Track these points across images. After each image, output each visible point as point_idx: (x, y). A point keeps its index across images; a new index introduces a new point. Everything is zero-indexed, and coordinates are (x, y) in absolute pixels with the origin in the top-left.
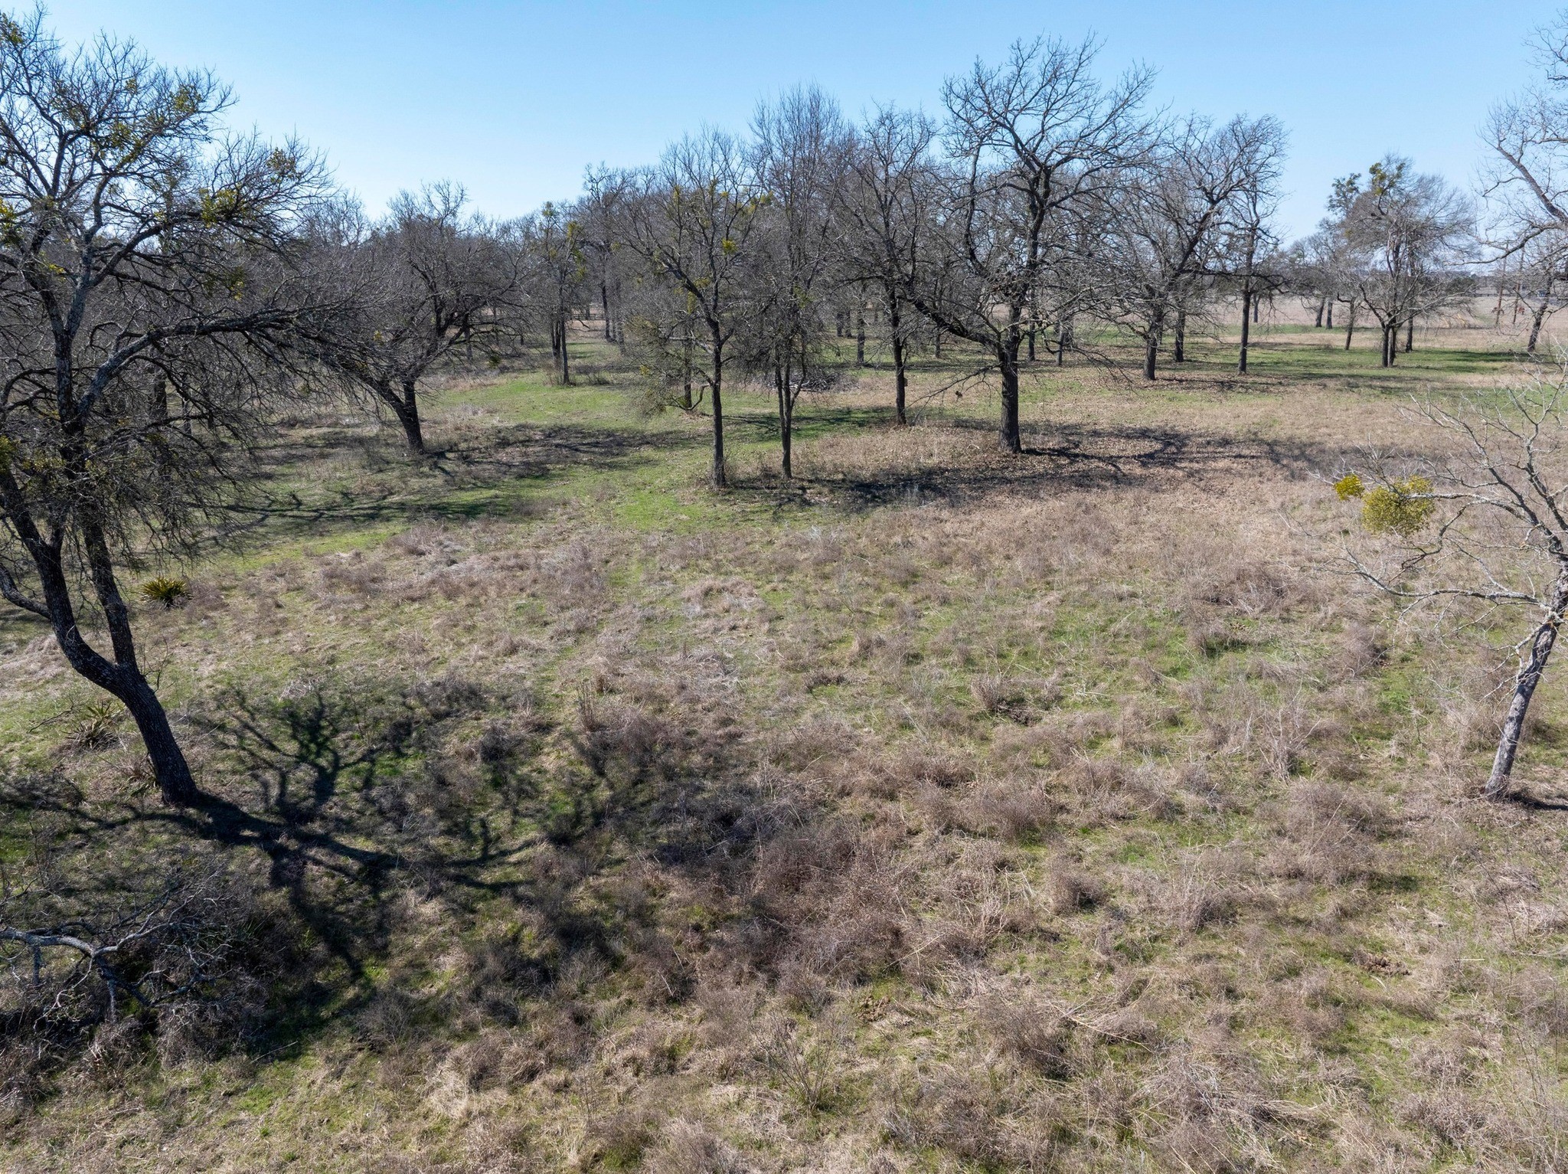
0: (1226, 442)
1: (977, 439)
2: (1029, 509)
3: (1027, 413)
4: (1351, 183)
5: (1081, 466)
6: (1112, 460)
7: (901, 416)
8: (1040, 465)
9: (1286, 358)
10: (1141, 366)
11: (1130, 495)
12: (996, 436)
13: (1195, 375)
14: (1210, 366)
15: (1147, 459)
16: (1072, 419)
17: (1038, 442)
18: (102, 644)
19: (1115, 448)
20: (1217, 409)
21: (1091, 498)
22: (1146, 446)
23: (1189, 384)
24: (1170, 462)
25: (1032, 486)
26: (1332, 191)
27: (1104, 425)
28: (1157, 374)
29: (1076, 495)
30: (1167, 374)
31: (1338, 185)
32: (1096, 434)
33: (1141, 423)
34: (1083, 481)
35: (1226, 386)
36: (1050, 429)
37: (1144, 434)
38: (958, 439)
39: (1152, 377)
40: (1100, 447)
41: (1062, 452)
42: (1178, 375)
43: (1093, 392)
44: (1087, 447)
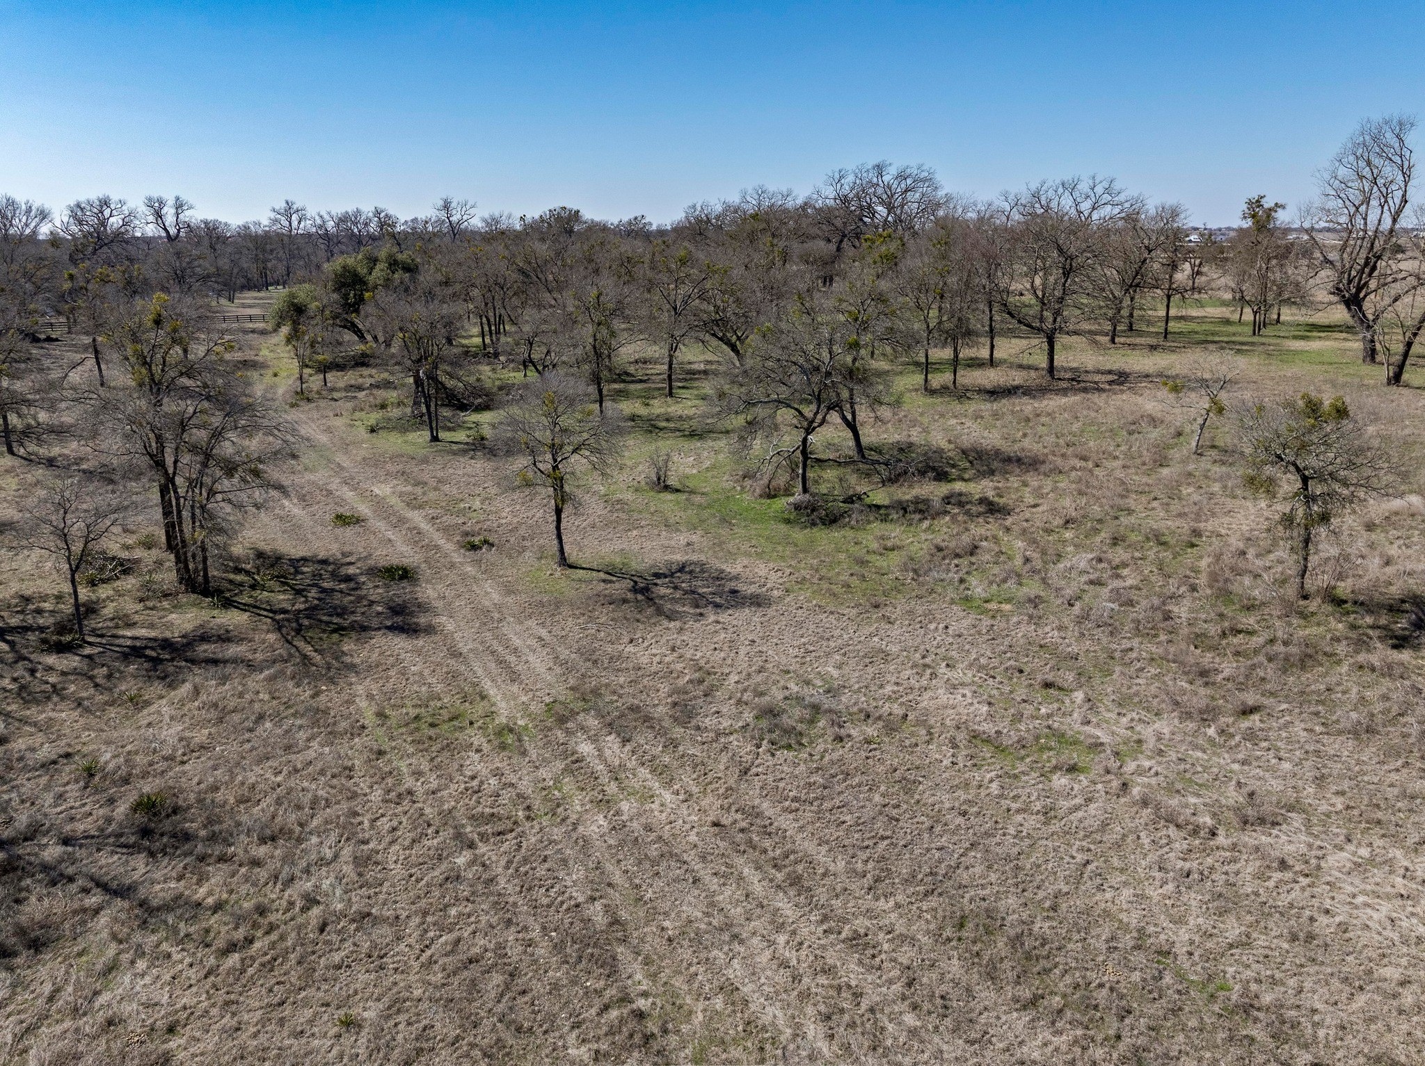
0: (1147, 376)
1: (1033, 374)
2: (1064, 400)
3: (1059, 360)
4: (1258, 201)
5: (1083, 385)
6: (1096, 383)
7: (992, 362)
8: (1064, 385)
9: (1198, 328)
10: (1107, 334)
11: (1104, 395)
12: (1044, 373)
13: (1138, 340)
14: (1149, 334)
15: (1111, 383)
16: (1075, 365)
17: (1062, 375)
18: (849, 417)
19: (1097, 378)
20: (1146, 361)
21: (1089, 396)
22: (1110, 377)
23: (1133, 346)
24: (1122, 384)
25: (1064, 392)
26: (1245, 207)
27: (1090, 368)
28: (1117, 340)
29: (1083, 395)
30: (1122, 340)
31: (1250, 203)
32: (1087, 372)
33: (1108, 367)
34: (1085, 390)
35: (1153, 348)
36: (1065, 370)
37: (1110, 372)
38: (1024, 373)
39: (1113, 341)
40: (1090, 377)
41: (1073, 380)
42: (1128, 341)
43: (1082, 350)
44: (1083, 377)
